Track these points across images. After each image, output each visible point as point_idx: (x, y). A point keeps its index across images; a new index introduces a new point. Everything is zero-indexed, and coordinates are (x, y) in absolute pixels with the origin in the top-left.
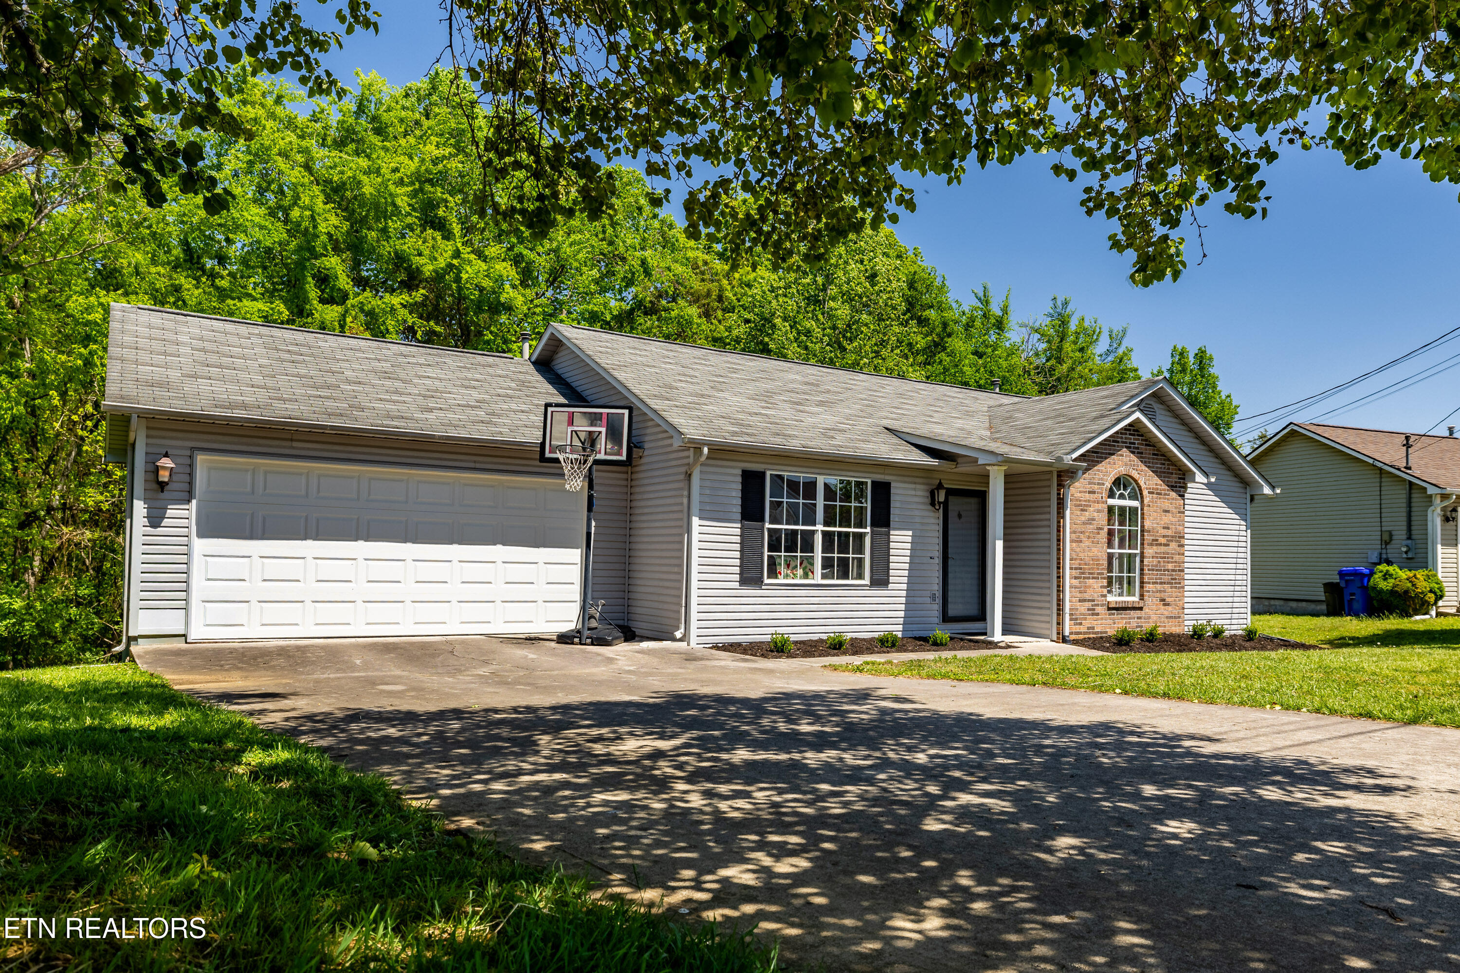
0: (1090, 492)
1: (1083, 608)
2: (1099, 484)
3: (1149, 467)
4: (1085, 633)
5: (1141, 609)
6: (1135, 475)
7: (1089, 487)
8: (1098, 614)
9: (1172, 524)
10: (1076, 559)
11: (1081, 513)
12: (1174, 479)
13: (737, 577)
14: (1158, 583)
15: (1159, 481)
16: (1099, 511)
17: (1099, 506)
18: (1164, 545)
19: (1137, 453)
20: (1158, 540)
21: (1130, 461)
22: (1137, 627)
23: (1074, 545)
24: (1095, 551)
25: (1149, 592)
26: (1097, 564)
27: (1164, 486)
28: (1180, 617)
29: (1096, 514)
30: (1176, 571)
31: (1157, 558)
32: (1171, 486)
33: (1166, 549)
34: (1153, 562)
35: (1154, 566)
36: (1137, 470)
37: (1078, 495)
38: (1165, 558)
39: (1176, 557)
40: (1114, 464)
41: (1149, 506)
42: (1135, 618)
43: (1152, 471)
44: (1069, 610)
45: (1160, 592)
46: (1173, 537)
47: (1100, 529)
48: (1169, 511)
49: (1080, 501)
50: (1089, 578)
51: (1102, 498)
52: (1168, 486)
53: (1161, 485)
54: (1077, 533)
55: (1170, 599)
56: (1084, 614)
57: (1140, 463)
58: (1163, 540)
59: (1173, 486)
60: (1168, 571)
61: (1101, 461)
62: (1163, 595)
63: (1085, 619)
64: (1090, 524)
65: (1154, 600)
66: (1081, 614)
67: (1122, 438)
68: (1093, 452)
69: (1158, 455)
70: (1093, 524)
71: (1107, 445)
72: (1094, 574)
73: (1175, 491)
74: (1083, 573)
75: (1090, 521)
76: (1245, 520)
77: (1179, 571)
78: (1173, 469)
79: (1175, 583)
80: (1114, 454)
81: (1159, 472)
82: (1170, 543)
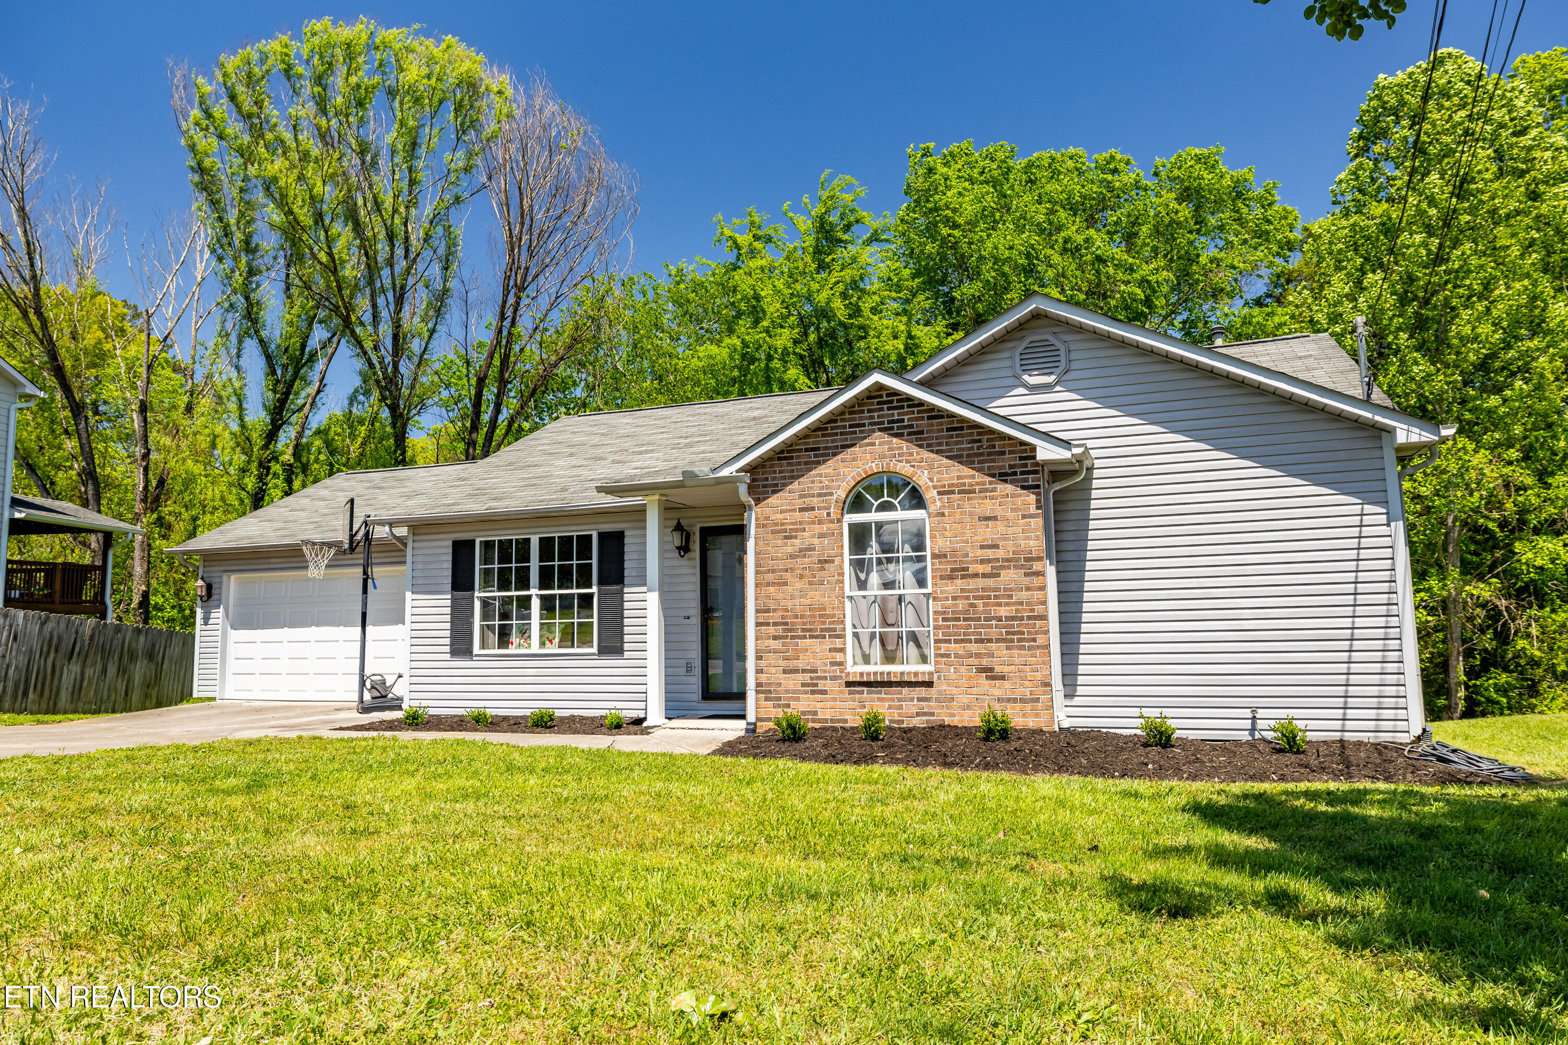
0: (801, 510)
1: (793, 682)
2: (819, 495)
3: (937, 452)
5: (929, 684)
6: (904, 469)
7: (799, 503)
8: (824, 692)
9: (1005, 539)
10: (775, 610)
11: (779, 542)
12: (1004, 463)
13: (448, 649)
14: (970, 641)
15: (966, 471)
16: (821, 536)
17: (825, 527)
18: (984, 576)
19: (910, 434)
20: (967, 569)
21: (890, 449)
22: (918, 714)
23: (772, 589)
24: (816, 596)
25: (948, 656)
26: (821, 616)
27: (979, 478)
28: (1037, 700)
29: (816, 541)
30: (1022, 619)
31: (967, 598)
32: (1001, 475)
33: (991, 582)
34: (956, 605)
35: (960, 612)
36: (908, 462)
37: (779, 516)
38: (989, 597)
39: (1024, 595)
40: (854, 459)
41: (943, 515)
42: (912, 700)
43: (949, 458)
44: (758, 685)
45: (978, 655)
46: (1008, 560)
47: (826, 561)
48: (995, 518)
49: (776, 524)
50: (805, 637)
51: (829, 514)
52: (993, 476)
53: (973, 477)
54: (773, 571)
55: (1006, 669)
56: (794, 692)
57: (915, 450)
58: (981, 569)
59: (1006, 474)
60: (999, 619)
61: (825, 461)
62: (985, 662)
63: (798, 699)
64: (805, 556)
65: (963, 669)
66: (787, 691)
67: (872, 417)
68: (806, 450)
69: (962, 428)
70: (810, 556)
71: (836, 434)
72: (816, 630)
73: (1012, 482)
74: (790, 630)
75: (805, 551)
76: (1384, 503)
77: (1029, 618)
78: (1004, 446)
79: (1019, 640)
80: (853, 445)
81: (968, 456)
82: (1002, 572)
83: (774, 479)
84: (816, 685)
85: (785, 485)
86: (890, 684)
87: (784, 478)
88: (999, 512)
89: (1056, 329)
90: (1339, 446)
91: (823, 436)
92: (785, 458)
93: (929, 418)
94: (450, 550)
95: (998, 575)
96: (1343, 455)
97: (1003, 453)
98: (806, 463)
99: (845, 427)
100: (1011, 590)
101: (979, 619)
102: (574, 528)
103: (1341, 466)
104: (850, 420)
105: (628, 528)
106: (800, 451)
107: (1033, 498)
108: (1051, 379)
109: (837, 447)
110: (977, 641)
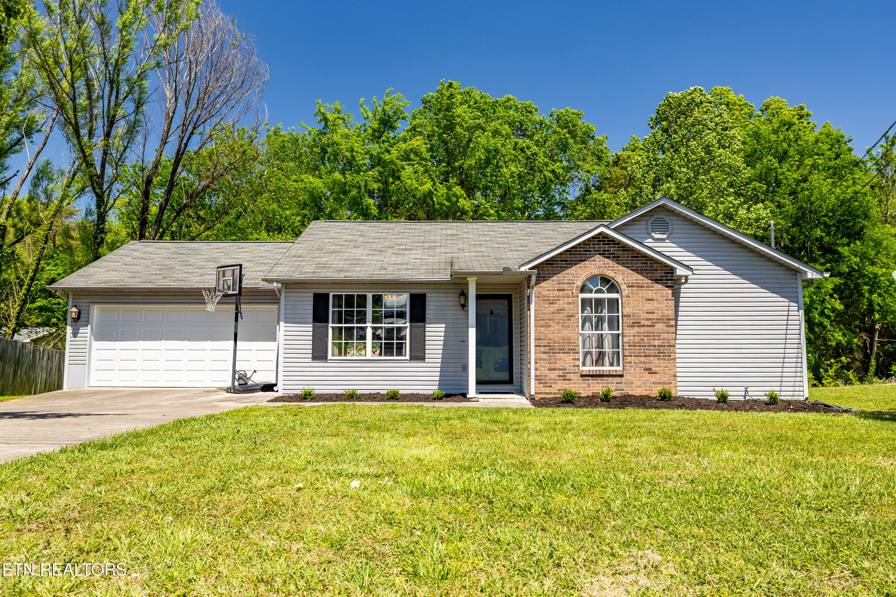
0: (558, 290)
1: (553, 375)
2: (568, 283)
3: (627, 267)
4: (555, 394)
5: (621, 376)
6: (610, 274)
7: (557, 287)
8: (570, 380)
9: (658, 310)
10: (544, 339)
11: (547, 306)
12: (659, 274)
13: (310, 356)
14: (641, 356)
15: (640, 277)
16: (569, 303)
17: (570, 299)
18: (648, 326)
19: (613, 257)
20: (640, 323)
21: (604, 264)
22: (616, 390)
23: (542, 329)
24: (566, 333)
25: (631, 363)
26: (568, 343)
27: (646, 280)
28: (671, 383)
29: (566, 306)
30: (665, 346)
31: (640, 336)
32: (656, 280)
33: (651, 329)
34: (635, 339)
35: (636, 343)
36: (612, 270)
37: (546, 292)
38: (650, 336)
39: (666, 336)
40: (586, 267)
41: (629, 297)
42: (613, 383)
43: (631, 270)
44: (536, 376)
45: (644, 363)
46: (659, 319)
47: (571, 316)
48: (653, 300)
49: (545, 297)
50: (560, 353)
51: (572, 293)
52: (652, 280)
53: (643, 280)
54: (543, 320)
55: (657, 369)
56: (554, 380)
57: (616, 265)
58: (646, 323)
59: (658, 280)
60: (655, 346)
61: (571, 267)
62: (648, 366)
63: (556, 383)
64: (560, 313)
65: (637, 369)
66: (551, 379)
67: (595, 248)
68: (561, 261)
69: (638, 257)
70: (563, 313)
71: (577, 254)
72: (565, 349)
73: (661, 284)
74: (552, 349)
75: (559, 311)
76: (797, 302)
77: (668, 346)
78: (657, 267)
79: (663, 356)
80: (585, 260)
81: (641, 270)
82: (656, 325)
83: (544, 274)
84: (566, 376)
85: (550, 277)
86: (603, 376)
87: (550, 274)
88: (655, 297)
89: (667, 214)
90: (781, 277)
91: (570, 254)
92: (550, 264)
93: (623, 250)
94: (312, 299)
95: (654, 326)
96: (782, 281)
97: (657, 270)
98: (561, 267)
99: (581, 251)
100: (660, 333)
101: (645, 346)
102: (395, 290)
103: (781, 286)
104: (584, 248)
105: (429, 293)
106: (558, 261)
107: (671, 291)
108: (665, 236)
109: (577, 261)
110: (644, 356)
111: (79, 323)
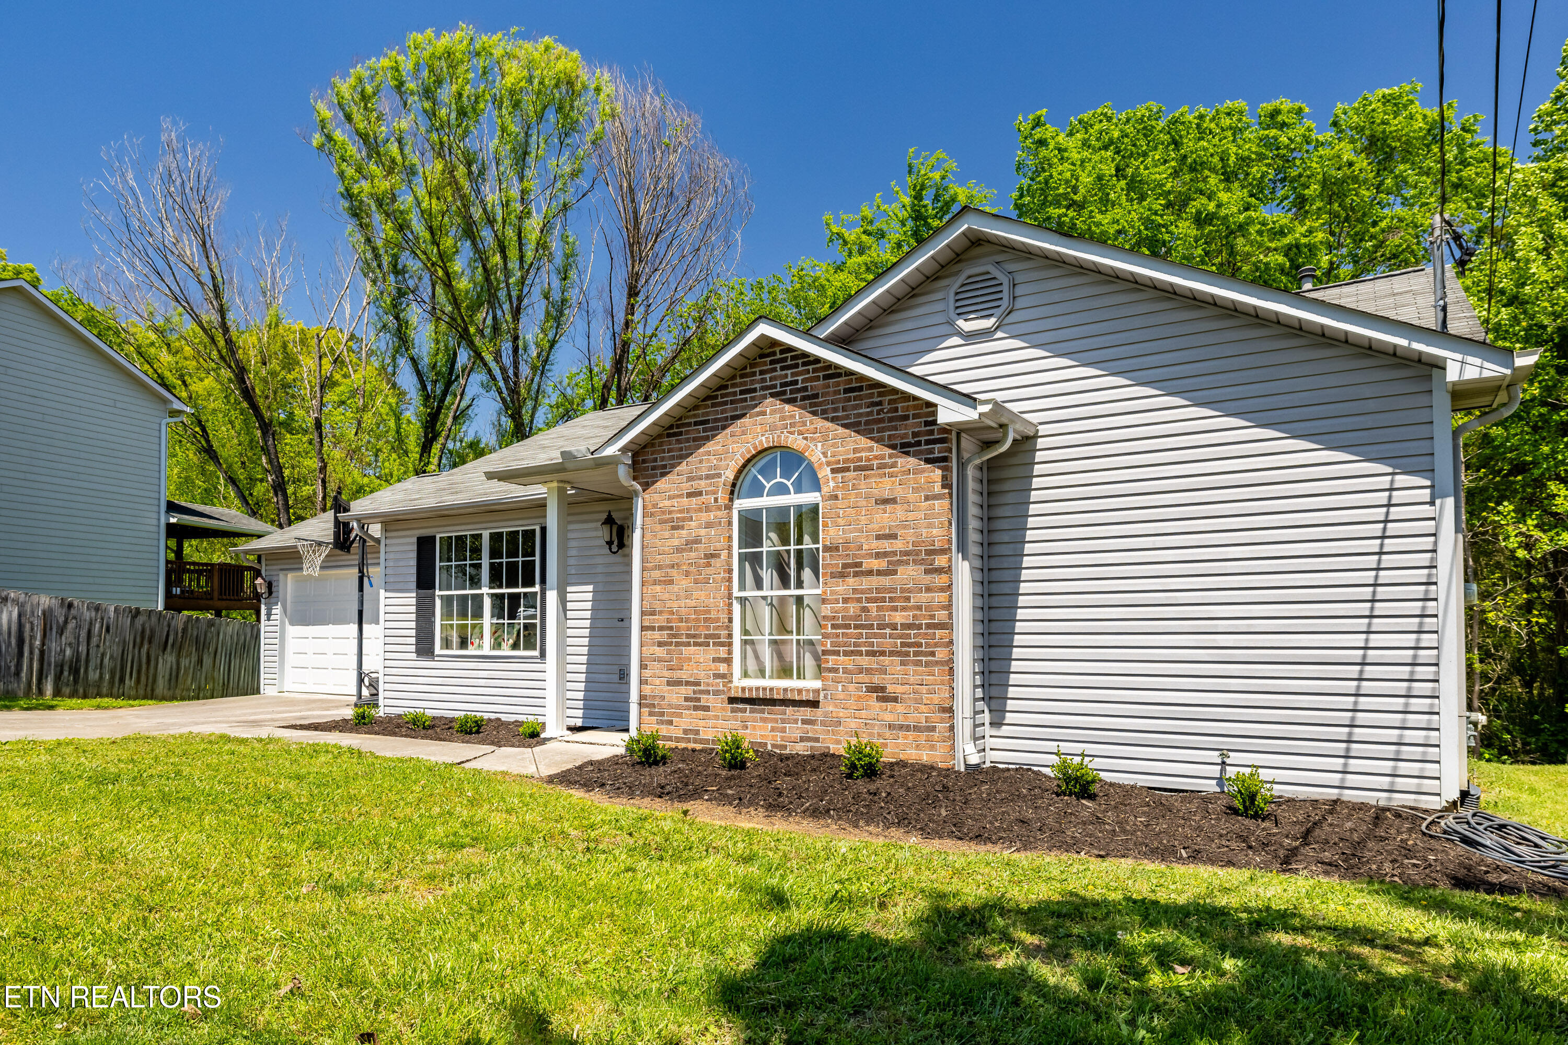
0: (690, 495)
1: (676, 695)
2: (708, 477)
3: (833, 420)
4: (678, 740)
5: (814, 704)
6: (795, 442)
7: (687, 487)
8: (706, 709)
9: (905, 527)
10: (661, 613)
11: (667, 534)
12: (907, 431)
13: (413, 648)
14: (860, 653)
15: (864, 442)
16: (709, 525)
17: (712, 515)
18: (880, 573)
19: (804, 398)
20: (859, 565)
21: (782, 419)
22: (802, 739)
23: (658, 588)
24: (701, 596)
25: (836, 670)
26: (706, 620)
27: (879, 450)
28: (933, 729)
29: (703, 532)
30: (919, 627)
31: (859, 600)
32: (903, 445)
33: (886, 581)
34: (846, 609)
35: (850, 618)
36: (800, 433)
37: (667, 503)
38: (883, 600)
39: (924, 597)
40: (744, 433)
41: (836, 497)
42: (796, 721)
43: (845, 426)
44: (642, 697)
45: (869, 671)
46: (907, 553)
47: (713, 556)
48: (893, 501)
49: (663, 513)
50: (688, 644)
51: (716, 500)
52: (893, 447)
53: (871, 449)
54: (660, 567)
55: (899, 689)
56: (678, 707)
57: (809, 417)
58: (875, 564)
59: (909, 445)
60: (894, 627)
61: (714, 436)
62: (877, 679)
63: (680, 715)
64: (691, 550)
65: (852, 687)
66: (670, 706)
67: (764, 380)
68: (696, 424)
69: (860, 389)
70: (697, 550)
71: (726, 403)
72: (699, 636)
73: (915, 455)
74: (674, 636)
75: (692, 543)
76: (1429, 472)
77: (929, 626)
78: (907, 409)
79: (916, 654)
80: (743, 415)
81: (867, 423)
82: (900, 569)
83: (663, 459)
84: (699, 700)
85: (674, 466)
86: (772, 702)
87: (673, 458)
88: (899, 492)
89: (999, 258)
90: (1368, 392)
91: (713, 405)
92: (675, 435)
93: (826, 377)
94: (415, 547)
95: (895, 572)
97: (906, 418)
98: (695, 439)
99: (735, 394)
100: (909, 591)
101: (871, 626)
102: (520, 522)
103: (1372, 421)
104: (742, 384)
106: (689, 424)
107: (939, 472)
108: (989, 323)
109: (726, 419)
110: (868, 653)
111: (273, 600)
